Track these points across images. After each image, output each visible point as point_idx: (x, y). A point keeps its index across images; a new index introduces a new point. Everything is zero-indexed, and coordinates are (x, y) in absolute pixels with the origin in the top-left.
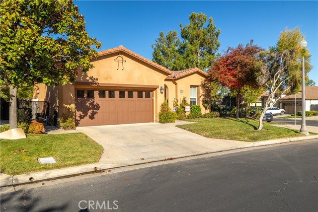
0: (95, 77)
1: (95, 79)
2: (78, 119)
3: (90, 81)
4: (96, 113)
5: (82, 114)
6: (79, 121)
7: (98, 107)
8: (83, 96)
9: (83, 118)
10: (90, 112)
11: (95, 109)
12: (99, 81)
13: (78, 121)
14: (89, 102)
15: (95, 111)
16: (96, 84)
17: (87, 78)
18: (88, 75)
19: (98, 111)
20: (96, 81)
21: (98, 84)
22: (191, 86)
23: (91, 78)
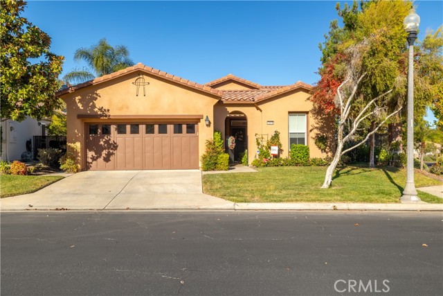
0: (106, 107)
1: (105, 110)
2: (90, 160)
3: (99, 113)
4: (113, 154)
5: (94, 155)
6: (91, 163)
7: (115, 147)
8: (96, 133)
9: (96, 160)
10: (104, 153)
11: (112, 149)
12: (111, 113)
13: (89, 163)
14: (104, 140)
15: (111, 151)
16: (106, 116)
17: (96, 110)
18: (97, 106)
19: (115, 152)
20: (107, 113)
21: (109, 116)
22: (289, 112)
23: (101, 109)
